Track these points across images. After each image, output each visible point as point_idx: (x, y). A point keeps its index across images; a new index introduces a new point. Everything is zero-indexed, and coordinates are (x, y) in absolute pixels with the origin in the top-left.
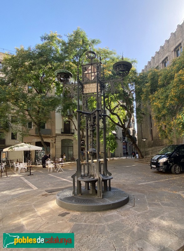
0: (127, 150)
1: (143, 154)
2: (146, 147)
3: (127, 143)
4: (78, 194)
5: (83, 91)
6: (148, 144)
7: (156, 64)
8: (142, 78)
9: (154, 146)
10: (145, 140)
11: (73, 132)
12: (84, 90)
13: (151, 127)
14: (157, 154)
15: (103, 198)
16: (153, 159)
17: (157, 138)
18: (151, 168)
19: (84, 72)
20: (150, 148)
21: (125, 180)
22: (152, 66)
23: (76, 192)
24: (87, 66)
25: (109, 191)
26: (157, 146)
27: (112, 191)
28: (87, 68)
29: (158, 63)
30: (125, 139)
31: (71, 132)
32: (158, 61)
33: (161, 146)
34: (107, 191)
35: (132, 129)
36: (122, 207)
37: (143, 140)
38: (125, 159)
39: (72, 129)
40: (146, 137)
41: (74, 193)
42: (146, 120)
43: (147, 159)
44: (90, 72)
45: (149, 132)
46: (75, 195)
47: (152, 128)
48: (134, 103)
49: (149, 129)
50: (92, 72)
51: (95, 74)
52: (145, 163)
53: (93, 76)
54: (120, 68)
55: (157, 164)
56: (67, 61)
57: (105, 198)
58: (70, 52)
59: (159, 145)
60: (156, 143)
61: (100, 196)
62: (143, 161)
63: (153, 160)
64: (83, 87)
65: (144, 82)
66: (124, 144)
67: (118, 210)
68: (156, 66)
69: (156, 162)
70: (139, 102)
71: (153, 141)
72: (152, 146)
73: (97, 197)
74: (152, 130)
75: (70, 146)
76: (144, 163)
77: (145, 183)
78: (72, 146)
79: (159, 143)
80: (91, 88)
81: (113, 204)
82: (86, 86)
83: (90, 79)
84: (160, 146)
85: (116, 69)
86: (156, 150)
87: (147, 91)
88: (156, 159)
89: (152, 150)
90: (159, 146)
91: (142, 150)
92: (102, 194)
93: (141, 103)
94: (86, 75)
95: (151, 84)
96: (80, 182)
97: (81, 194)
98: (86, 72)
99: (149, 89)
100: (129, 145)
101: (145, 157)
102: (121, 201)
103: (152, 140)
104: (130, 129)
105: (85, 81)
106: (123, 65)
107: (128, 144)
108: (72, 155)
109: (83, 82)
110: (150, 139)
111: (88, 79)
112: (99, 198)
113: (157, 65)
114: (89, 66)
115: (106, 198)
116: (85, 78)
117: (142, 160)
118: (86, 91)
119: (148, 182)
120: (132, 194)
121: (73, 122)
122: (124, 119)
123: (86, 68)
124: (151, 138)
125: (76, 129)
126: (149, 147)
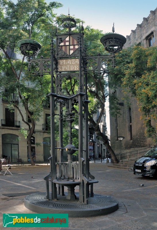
0: (94, 152)
1: (119, 157)
2: (122, 149)
3: (95, 142)
4: (53, 199)
5: (57, 69)
6: (125, 145)
7: (137, 40)
8: (121, 57)
9: (133, 147)
10: (121, 139)
11: (18, 124)
12: (59, 67)
13: (131, 122)
14: (143, 157)
15: (87, 204)
16: (138, 161)
17: (137, 137)
18: (135, 174)
19: (60, 43)
20: (128, 150)
21: (103, 187)
22: (133, 42)
23: (50, 196)
24: (63, 37)
25: (91, 197)
26: (137, 147)
27: (94, 197)
28: (63, 39)
29: (141, 38)
30: (92, 138)
31: (15, 124)
32: (140, 37)
33: (143, 147)
34: (89, 197)
35: (102, 123)
36: (113, 213)
37: (119, 138)
38: (93, 163)
39: (16, 121)
40: (123, 136)
41: (48, 197)
42: (124, 113)
43: (125, 164)
44: (67, 44)
45: (127, 129)
46: (49, 200)
47: (131, 124)
48: (107, 88)
49: (127, 124)
50: (71, 44)
51: (74, 47)
52: (123, 168)
53: (72, 49)
54: (111, 42)
55: (143, 168)
56: (15, 27)
57: (89, 203)
58: (19, 16)
59: (141, 145)
60: (136, 143)
61: (84, 202)
62: (119, 166)
63: (138, 163)
64: (57, 64)
65: (123, 62)
66: (91, 144)
67: (109, 216)
68: (138, 43)
69: (141, 165)
70: (114, 88)
71: (132, 141)
72: (131, 147)
73: (80, 203)
74: (131, 126)
75: (14, 143)
76: (121, 168)
77: (131, 190)
78: (17, 143)
79: (140, 144)
80: (69, 64)
81: (103, 210)
82: (61, 62)
83: (68, 54)
84: (141, 147)
85: (106, 43)
86: (136, 152)
87: (130, 74)
88: (142, 162)
89: (131, 152)
90: (139, 147)
91: (116, 152)
92: (86, 200)
93: (116, 90)
94: (62, 48)
95: (136, 66)
96: (55, 184)
97: (57, 200)
98: (62, 44)
99: (133, 72)
100: (98, 145)
101: (121, 161)
102: (112, 206)
103: (131, 139)
104: (99, 124)
105: (60, 55)
106: (115, 38)
107: (96, 144)
108: (18, 156)
109: (57, 56)
110: (128, 138)
111: (65, 53)
112: (83, 204)
113: (139, 41)
114: (66, 36)
115: (91, 204)
116: (60, 52)
117: (118, 164)
118: (61, 68)
119: (133, 188)
120: (120, 201)
121: (20, 110)
122: (92, 109)
123: (61, 38)
124: (130, 137)
125: (23, 120)
126: (127, 148)
